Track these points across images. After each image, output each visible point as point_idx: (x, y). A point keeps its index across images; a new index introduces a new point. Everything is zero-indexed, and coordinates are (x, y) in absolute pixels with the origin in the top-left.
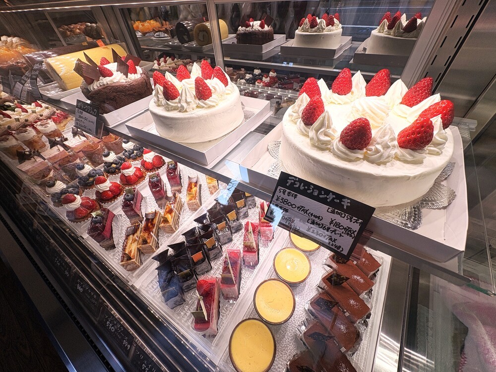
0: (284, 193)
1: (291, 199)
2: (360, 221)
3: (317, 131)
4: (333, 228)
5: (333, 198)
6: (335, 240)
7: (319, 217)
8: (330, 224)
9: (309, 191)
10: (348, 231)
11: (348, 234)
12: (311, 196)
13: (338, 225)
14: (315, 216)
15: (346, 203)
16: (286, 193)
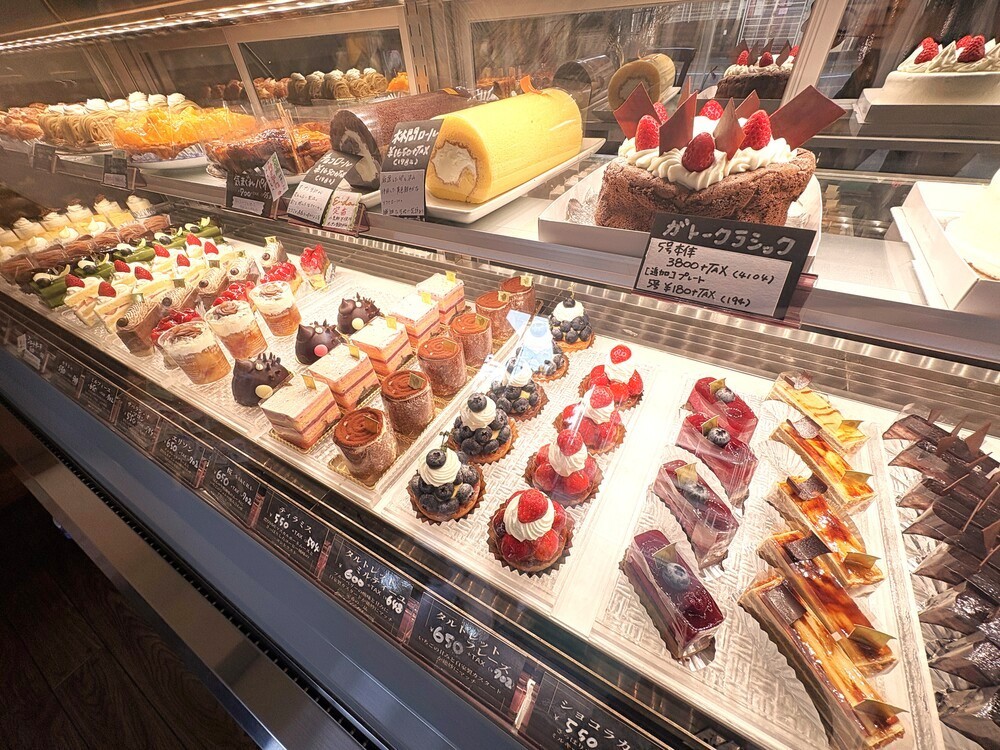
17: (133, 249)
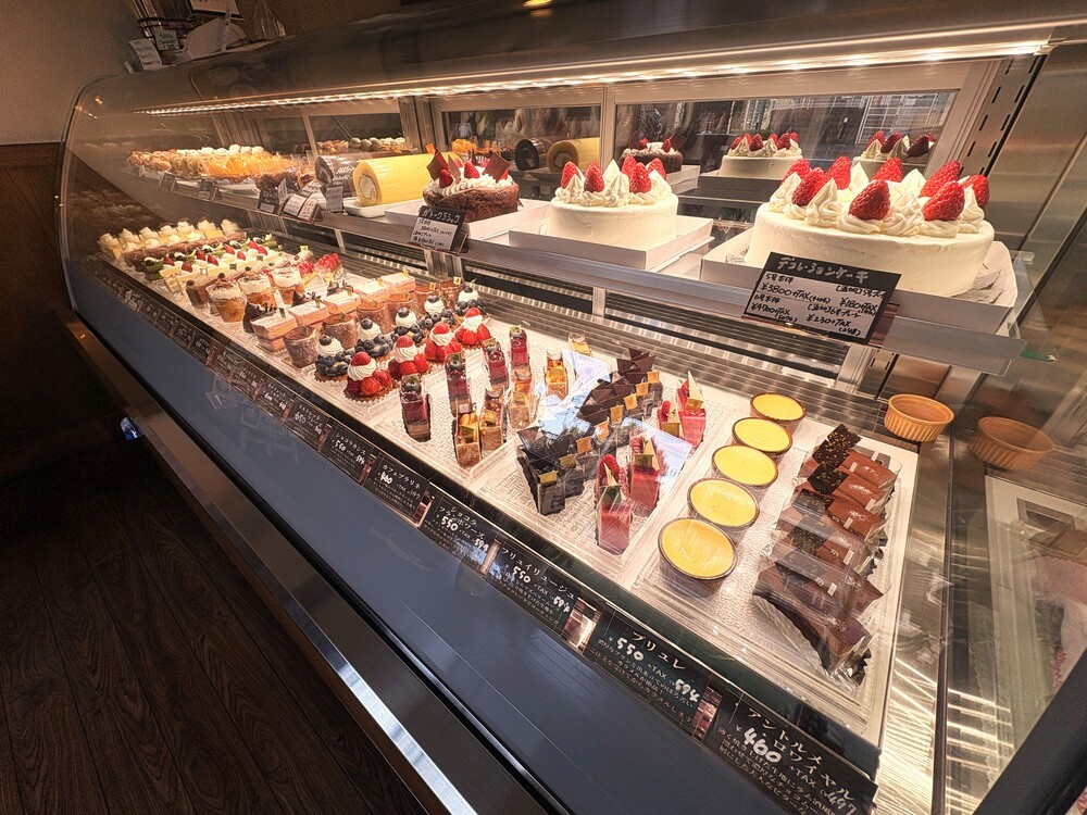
0: (774, 278)
1: (784, 285)
2: (882, 293)
3: (818, 205)
4: (844, 308)
5: (845, 274)
6: (848, 323)
7: (824, 300)
8: (841, 305)
9: (809, 271)
10: (867, 308)
11: (866, 312)
12: (814, 276)
13: (852, 304)
14: (820, 300)
15: (861, 277)
16: (777, 278)
17: (212, 249)
